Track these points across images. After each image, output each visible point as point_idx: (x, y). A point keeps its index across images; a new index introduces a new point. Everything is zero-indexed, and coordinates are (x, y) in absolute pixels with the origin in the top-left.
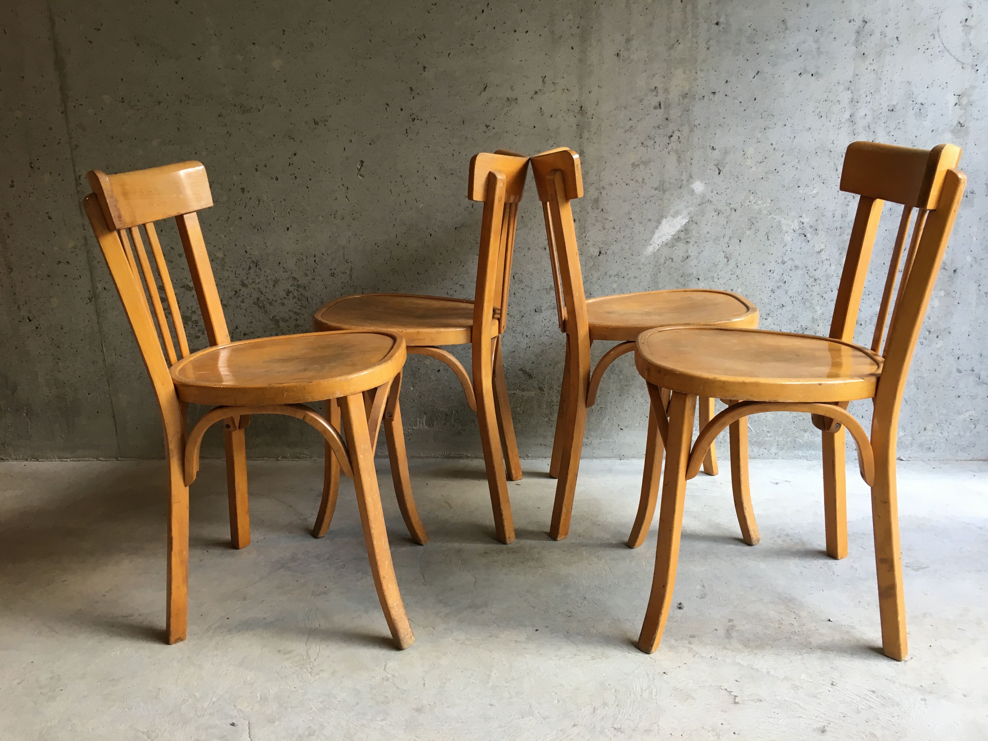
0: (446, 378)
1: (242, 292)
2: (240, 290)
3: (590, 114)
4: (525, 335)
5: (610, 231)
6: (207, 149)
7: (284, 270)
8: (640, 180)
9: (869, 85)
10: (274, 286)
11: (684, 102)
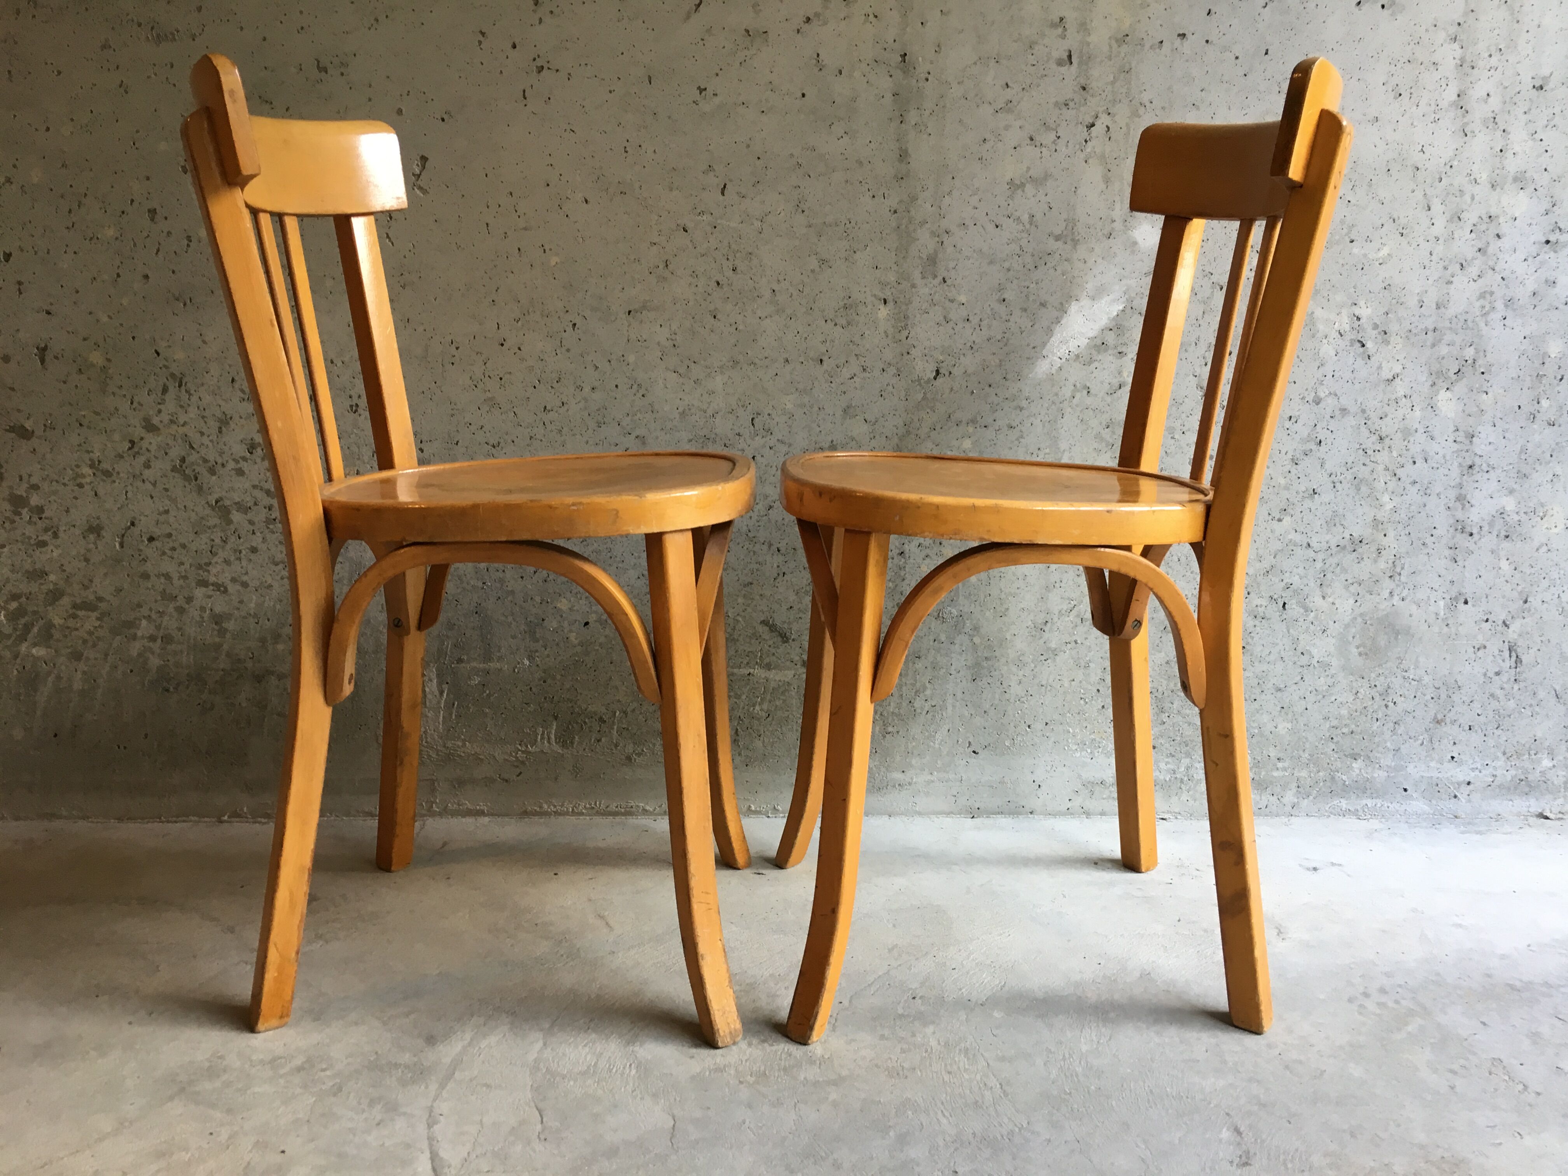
0: (602, 639)
1: (145, 444)
2: (142, 439)
3: (923, 68)
4: (774, 548)
5: (960, 325)
6: (72, 120)
7: (242, 395)
8: (1025, 218)
9: (1496, 32)
10: (220, 432)
11: (1119, 53)
